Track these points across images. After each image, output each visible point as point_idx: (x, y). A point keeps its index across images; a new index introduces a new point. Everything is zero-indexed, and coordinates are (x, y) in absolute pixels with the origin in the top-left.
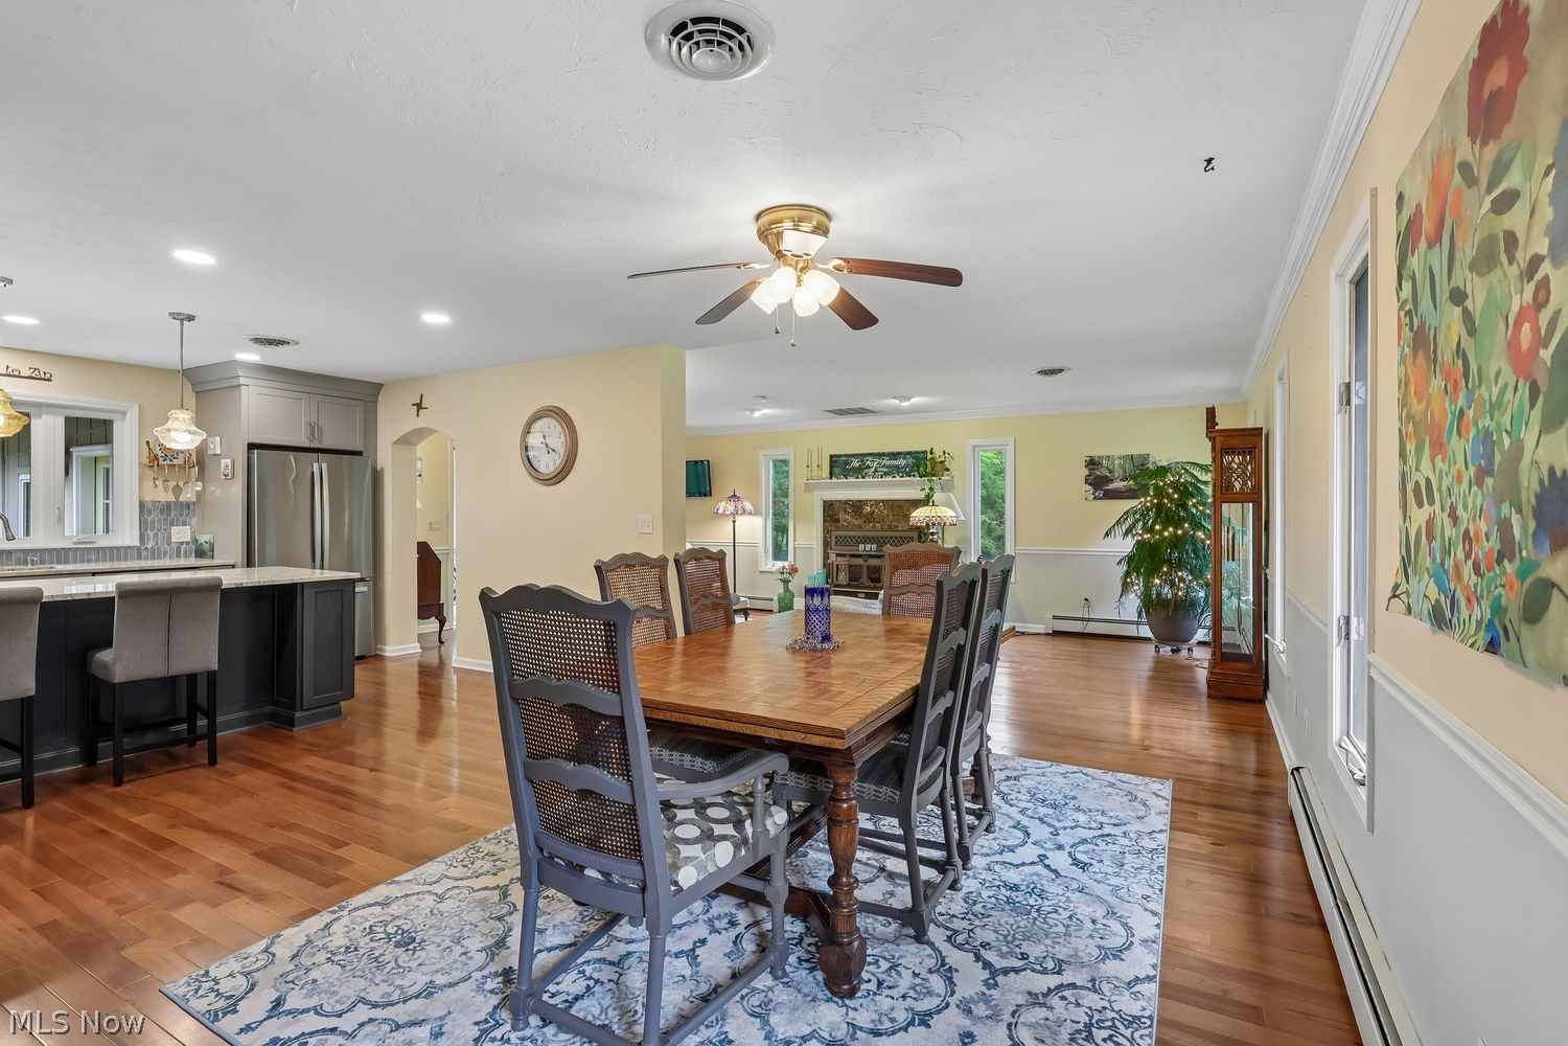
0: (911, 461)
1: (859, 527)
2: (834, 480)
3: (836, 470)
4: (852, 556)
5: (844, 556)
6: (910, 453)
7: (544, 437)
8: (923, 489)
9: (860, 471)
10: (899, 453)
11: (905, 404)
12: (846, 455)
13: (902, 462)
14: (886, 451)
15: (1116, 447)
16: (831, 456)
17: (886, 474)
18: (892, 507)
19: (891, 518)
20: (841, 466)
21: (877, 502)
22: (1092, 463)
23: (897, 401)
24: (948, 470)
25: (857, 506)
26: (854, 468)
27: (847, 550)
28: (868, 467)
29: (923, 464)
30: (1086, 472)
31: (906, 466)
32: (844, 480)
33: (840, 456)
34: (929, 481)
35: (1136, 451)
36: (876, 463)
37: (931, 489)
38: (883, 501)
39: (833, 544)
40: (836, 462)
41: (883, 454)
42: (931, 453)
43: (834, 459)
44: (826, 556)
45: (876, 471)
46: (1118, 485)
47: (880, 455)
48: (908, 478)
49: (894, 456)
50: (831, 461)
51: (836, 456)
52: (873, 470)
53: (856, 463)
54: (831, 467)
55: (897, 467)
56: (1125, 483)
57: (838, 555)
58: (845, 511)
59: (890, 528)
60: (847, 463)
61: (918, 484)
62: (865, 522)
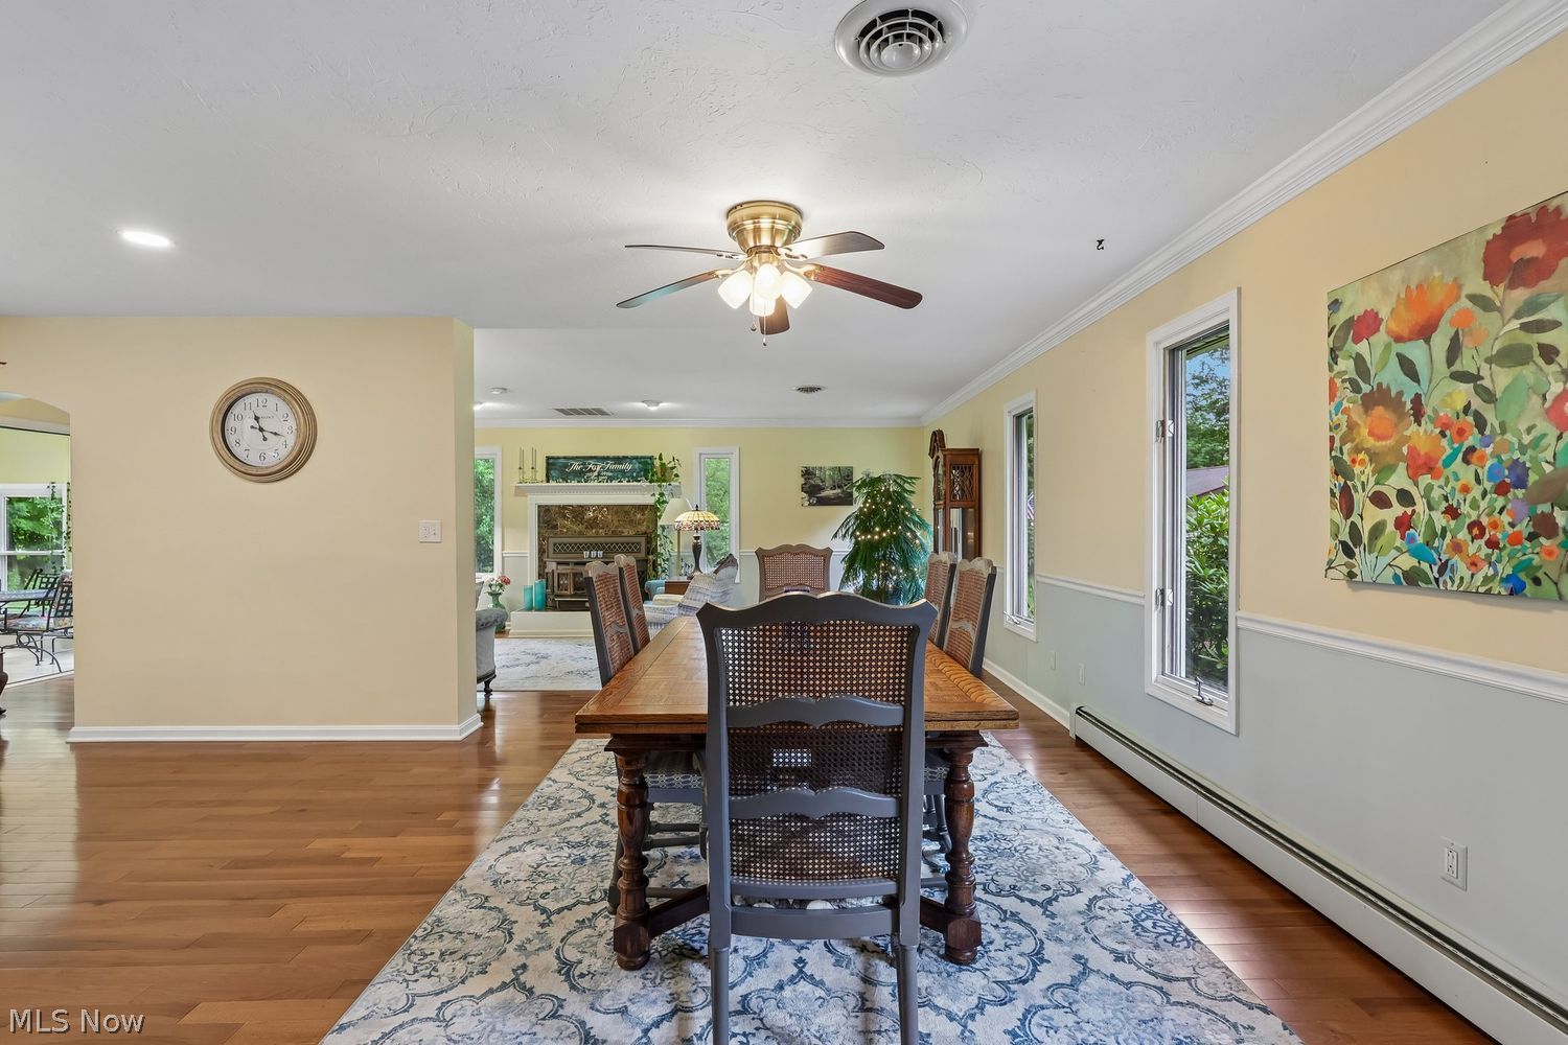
0: (637, 466)
1: (581, 534)
2: (552, 483)
3: (553, 473)
4: (576, 564)
5: (567, 564)
6: (636, 458)
8: (654, 495)
9: (581, 475)
10: (625, 458)
11: (653, 409)
12: (565, 458)
13: (628, 467)
14: (612, 454)
15: (826, 460)
16: (548, 458)
17: (611, 479)
18: (617, 512)
19: (616, 524)
20: (558, 468)
21: (600, 508)
22: (807, 473)
23: (644, 405)
24: (677, 475)
25: (578, 511)
26: (574, 472)
27: (563, 557)
28: (591, 471)
29: (646, 469)
30: (802, 481)
31: (632, 471)
32: (565, 484)
33: (558, 458)
34: (660, 486)
35: (843, 464)
36: (598, 467)
37: (662, 495)
38: (608, 507)
39: (551, 551)
40: (553, 464)
41: (608, 458)
42: (661, 459)
43: (551, 461)
44: (542, 565)
45: (599, 475)
46: (828, 493)
47: (604, 459)
48: (635, 483)
49: (619, 460)
50: (548, 464)
51: (553, 458)
52: (596, 474)
53: (576, 466)
54: (548, 470)
55: (623, 472)
56: (834, 492)
57: (558, 563)
58: (564, 517)
59: (615, 534)
60: (566, 466)
61: (647, 489)
62: (587, 528)
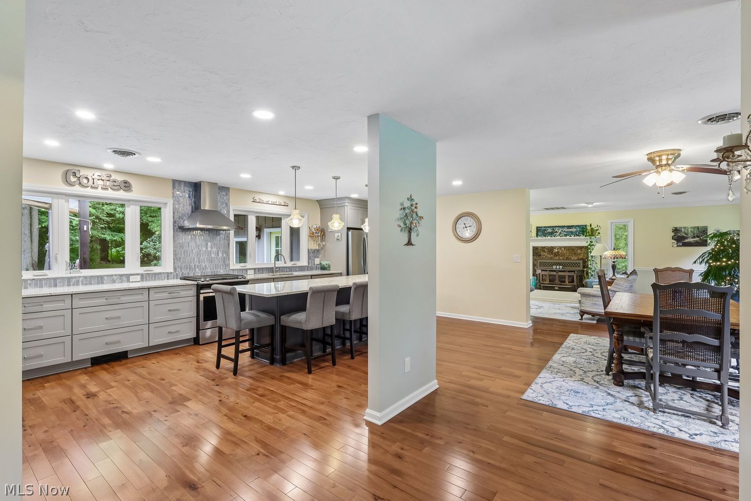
0: (578, 229)
1: (551, 258)
2: (539, 238)
3: (539, 233)
4: (550, 271)
5: (546, 271)
6: (578, 226)
7: (465, 224)
8: (587, 242)
9: (552, 234)
10: (573, 226)
11: (590, 206)
12: (544, 227)
13: (574, 230)
14: (566, 225)
15: (688, 223)
16: (537, 227)
17: (566, 235)
18: (568, 249)
19: (568, 254)
20: (541, 231)
21: (561, 248)
22: (676, 230)
23: (586, 205)
24: (599, 233)
25: (551, 249)
26: (549, 233)
27: (544, 268)
28: (556, 232)
29: (583, 230)
30: (673, 234)
31: (576, 232)
32: (545, 238)
33: (542, 227)
34: (590, 238)
35: (701, 224)
36: (560, 231)
37: (591, 242)
38: (564, 247)
39: (538, 265)
40: (539, 230)
41: (564, 226)
42: (591, 226)
43: (539, 228)
44: (534, 271)
45: (560, 234)
46: (690, 240)
48: (578, 237)
49: (569, 227)
50: (537, 230)
51: (539, 227)
52: (559, 233)
53: (550, 230)
54: (537, 232)
55: (572, 232)
56: (695, 239)
57: (542, 270)
58: (544, 251)
59: (567, 259)
60: (545, 230)
61: (584, 240)
62: (554, 256)
